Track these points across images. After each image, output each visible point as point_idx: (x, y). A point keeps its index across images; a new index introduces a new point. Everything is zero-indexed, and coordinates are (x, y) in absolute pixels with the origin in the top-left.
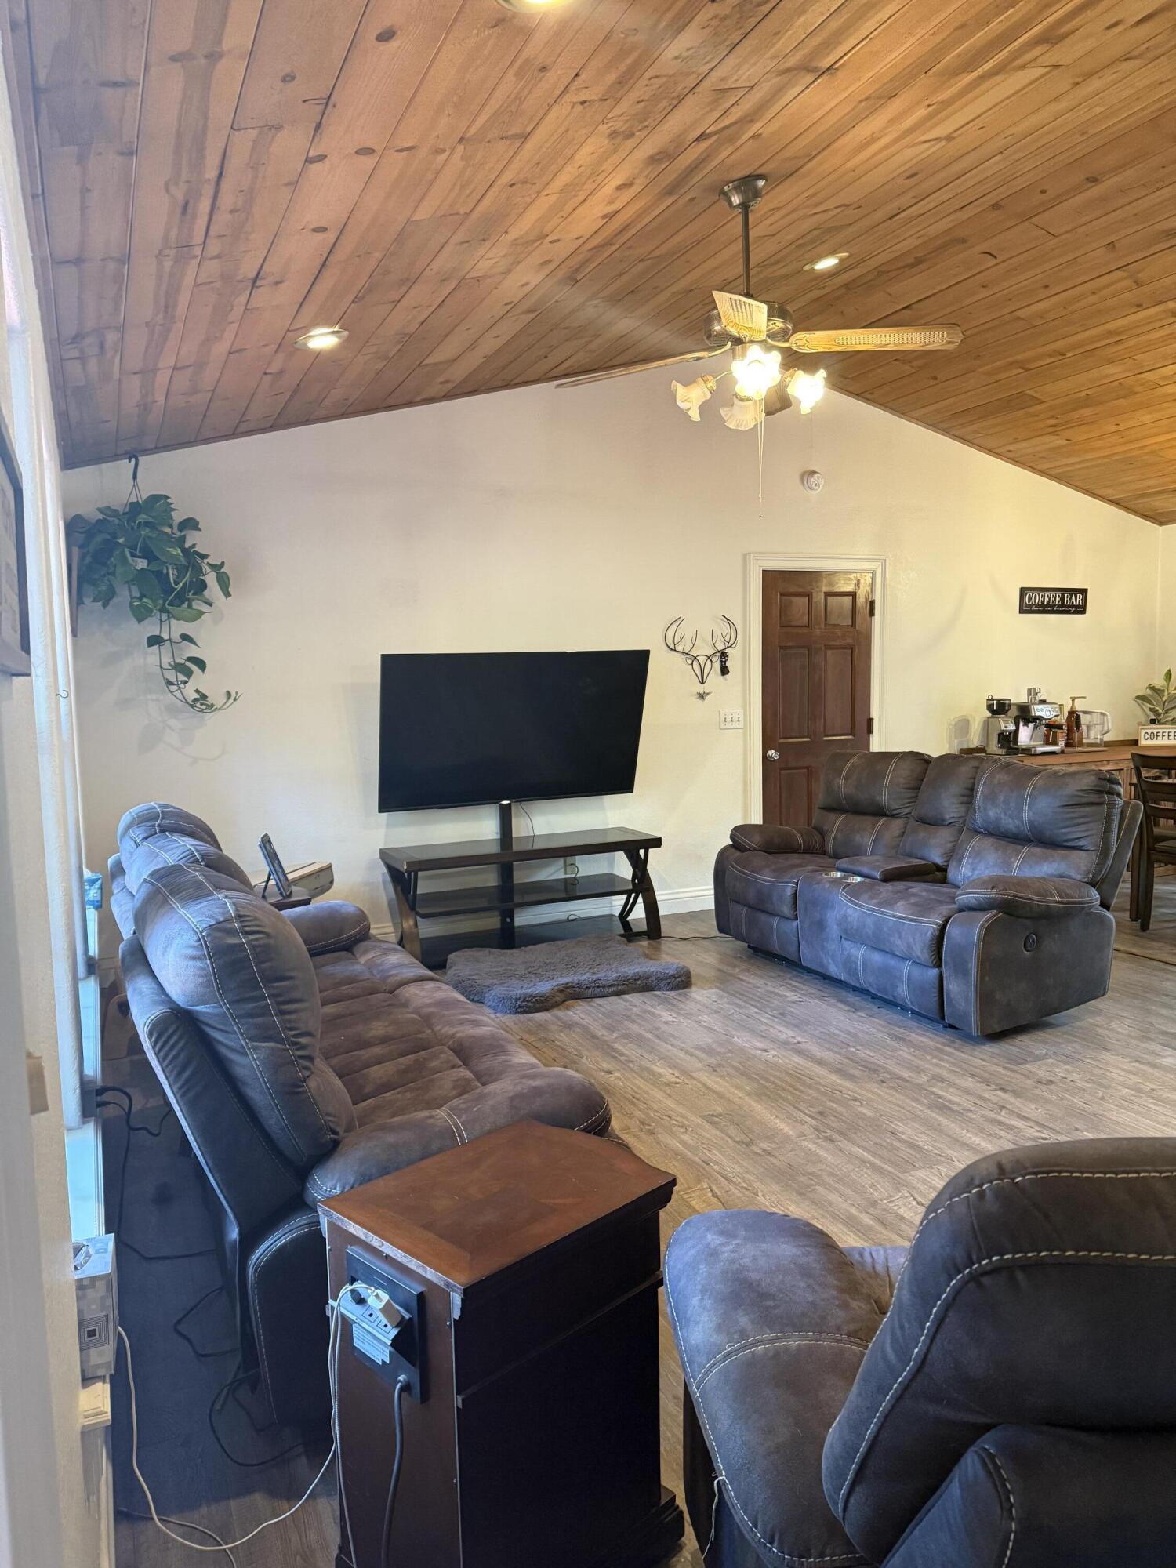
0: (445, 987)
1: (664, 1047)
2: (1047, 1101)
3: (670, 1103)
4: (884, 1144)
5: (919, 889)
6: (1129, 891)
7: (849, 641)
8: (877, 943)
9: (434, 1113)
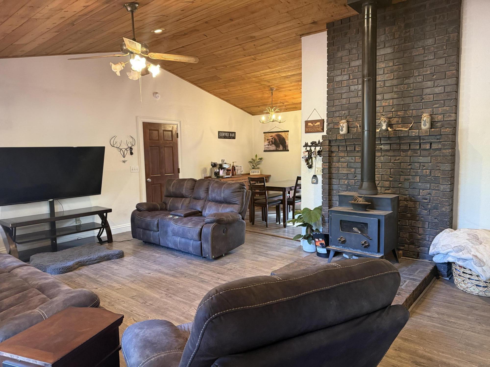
0: (32, 268)
1: (116, 277)
2: (230, 275)
3: (118, 295)
4: (186, 295)
5: (195, 218)
6: (249, 214)
7: (171, 145)
8: (183, 236)
9: (33, 311)
